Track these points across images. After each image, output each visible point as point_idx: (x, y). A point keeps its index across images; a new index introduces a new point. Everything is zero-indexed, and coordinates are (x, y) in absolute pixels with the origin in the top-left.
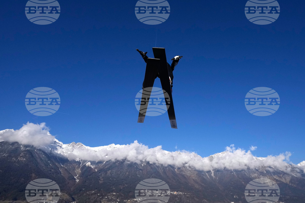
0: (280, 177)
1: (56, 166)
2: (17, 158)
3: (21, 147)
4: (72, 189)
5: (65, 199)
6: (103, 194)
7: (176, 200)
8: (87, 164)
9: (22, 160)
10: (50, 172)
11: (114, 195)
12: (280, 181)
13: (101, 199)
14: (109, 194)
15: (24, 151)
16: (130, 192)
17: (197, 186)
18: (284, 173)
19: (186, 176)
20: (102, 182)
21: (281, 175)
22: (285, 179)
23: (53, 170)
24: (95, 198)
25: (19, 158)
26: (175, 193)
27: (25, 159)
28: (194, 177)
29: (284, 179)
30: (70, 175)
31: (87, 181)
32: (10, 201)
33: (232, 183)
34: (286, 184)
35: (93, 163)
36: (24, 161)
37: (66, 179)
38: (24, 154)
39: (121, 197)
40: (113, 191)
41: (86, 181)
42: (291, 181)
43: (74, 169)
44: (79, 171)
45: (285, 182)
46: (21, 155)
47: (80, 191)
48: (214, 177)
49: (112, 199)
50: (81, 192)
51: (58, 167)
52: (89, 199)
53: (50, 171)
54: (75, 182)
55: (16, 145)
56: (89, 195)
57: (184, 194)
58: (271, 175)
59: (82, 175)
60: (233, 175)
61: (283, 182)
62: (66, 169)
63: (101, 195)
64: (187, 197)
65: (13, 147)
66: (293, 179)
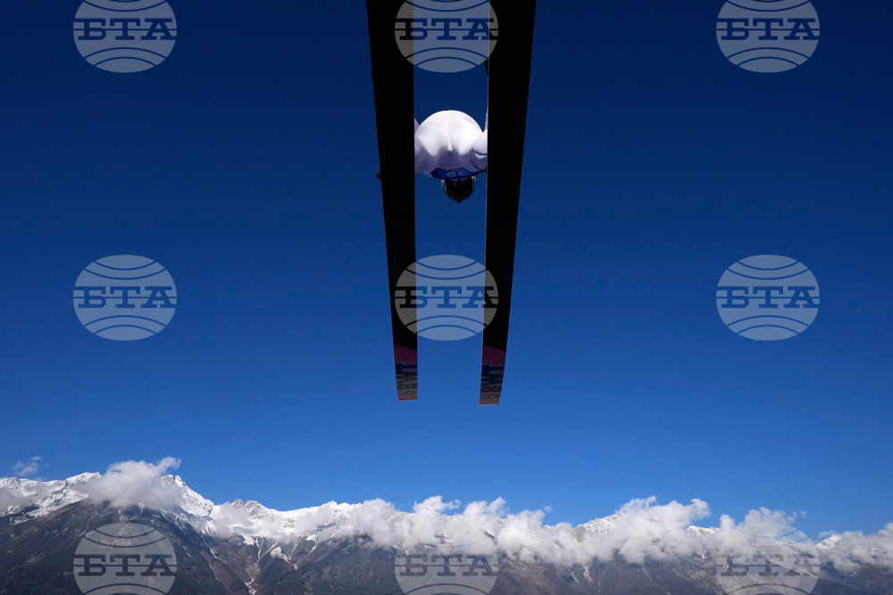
1: (202, 557)
3: (119, 514)
8: (273, 553)
10: (188, 572)
19: (517, 579)
23: (194, 568)
28: (539, 579)
30: (235, 578)
35: (286, 548)
37: (227, 588)
43: (243, 565)
44: (254, 569)
48: (590, 579)
51: (205, 560)
53: (189, 569)
55: (107, 511)
59: (263, 578)
60: (641, 574)
62: (224, 565)
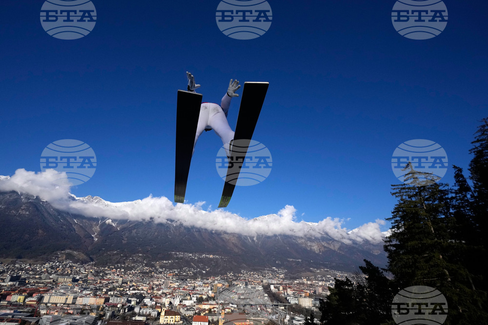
0: (329, 244)
1: (69, 222)
2: (18, 211)
3: (22, 199)
4: (89, 248)
5: (81, 259)
6: (128, 255)
7: (211, 264)
8: (107, 222)
9: (24, 213)
10: (61, 229)
11: (140, 256)
12: (328, 248)
13: (125, 260)
14: (134, 255)
15: (26, 203)
16: (158, 254)
17: (236, 250)
18: (333, 240)
19: (224, 239)
20: (126, 242)
21: (331, 242)
22: (334, 246)
23: (64, 227)
24: (117, 258)
25: (20, 212)
26: (211, 256)
27: (28, 213)
28: (234, 240)
29: (332, 246)
30: (86, 232)
31: (107, 241)
32: (14, 259)
33: (276, 248)
34: (334, 251)
35: (113, 221)
36: (27, 215)
37: (82, 237)
38: (27, 206)
39: (148, 259)
40: (138, 252)
41: (106, 241)
42: (339, 249)
43: (91, 227)
44: (97, 229)
45: (333, 249)
46: (22, 208)
47: (100, 251)
48: (256, 241)
49: (137, 260)
50: (101, 252)
51: (71, 224)
52: (110, 259)
53: (62, 227)
54: (93, 240)
55: (14, 196)
56: (110, 255)
57: (221, 258)
58: (319, 241)
59: (101, 233)
60: (278, 239)
61: (331, 249)
62: (80, 226)
63: (125, 256)
64: (225, 261)
65: (11, 198)
66: (343, 246)
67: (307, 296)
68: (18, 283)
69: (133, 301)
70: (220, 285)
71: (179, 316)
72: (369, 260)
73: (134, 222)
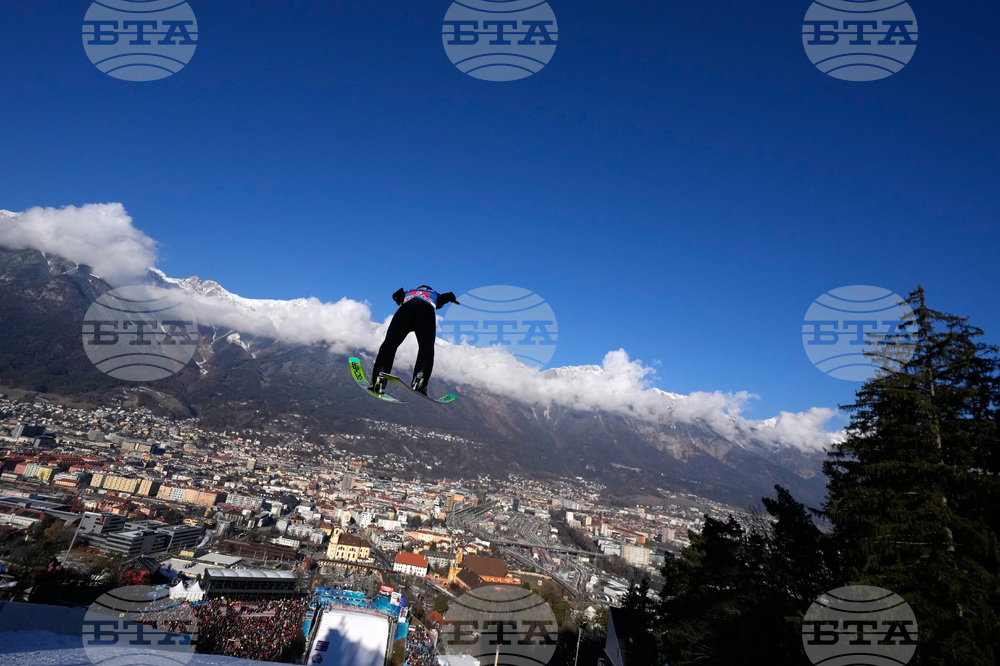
0: (706, 443)
2: (41, 293)
3: (50, 267)
4: (190, 389)
5: (170, 408)
6: (270, 413)
7: (447, 454)
8: (230, 338)
9: (53, 298)
11: (296, 419)
12: (703, 451)
13: (263, 422)
14: (284, 416)
15: (57, 277)
16: (336, 418)
17: (502, 431)
18: (719, 437)
19: (480, 405)
20: (268, 385)
21: (710, 440)
22: (717, 449)
24: (247, 417)
25: (44, 293)
26: (448, 438)
27: (60, 298)
28: (500, 409)
29: (712, 448)
31: (229, 378)
32: (31, 392)
33: (590, 437)
34: (715, 460)
35: (245, 336)
36: (60, 302)
38: (59, 284)
39: (312, 426)
40: (294, 410)
41: (225, 377)
42: (727, 456)
44: (207, 350)
45: (713, 455)
46: (49, 286)
47: (211, 397)
48: (549, 417)
49: (289, 426)
50: (213, 398)
52: (233, 417)
54: (199, 374)
56: (233, 409)
57: (469, 444)
58: (687, 436)
59: (216, 361)
60: (597, 420)
61: (709, 456)
63: (265, 414)
64: (475, 451)
65: (26, 263)
66: (735, 453)
67: (641, 544)
68: (38, 441)
69: (276, 506)
70: (459, 498)
71: (368, 549)
72: (786, 487)
73: (289, 346)
